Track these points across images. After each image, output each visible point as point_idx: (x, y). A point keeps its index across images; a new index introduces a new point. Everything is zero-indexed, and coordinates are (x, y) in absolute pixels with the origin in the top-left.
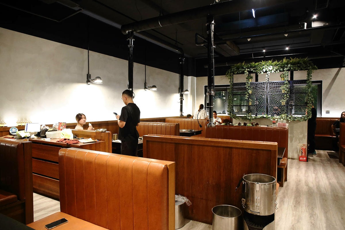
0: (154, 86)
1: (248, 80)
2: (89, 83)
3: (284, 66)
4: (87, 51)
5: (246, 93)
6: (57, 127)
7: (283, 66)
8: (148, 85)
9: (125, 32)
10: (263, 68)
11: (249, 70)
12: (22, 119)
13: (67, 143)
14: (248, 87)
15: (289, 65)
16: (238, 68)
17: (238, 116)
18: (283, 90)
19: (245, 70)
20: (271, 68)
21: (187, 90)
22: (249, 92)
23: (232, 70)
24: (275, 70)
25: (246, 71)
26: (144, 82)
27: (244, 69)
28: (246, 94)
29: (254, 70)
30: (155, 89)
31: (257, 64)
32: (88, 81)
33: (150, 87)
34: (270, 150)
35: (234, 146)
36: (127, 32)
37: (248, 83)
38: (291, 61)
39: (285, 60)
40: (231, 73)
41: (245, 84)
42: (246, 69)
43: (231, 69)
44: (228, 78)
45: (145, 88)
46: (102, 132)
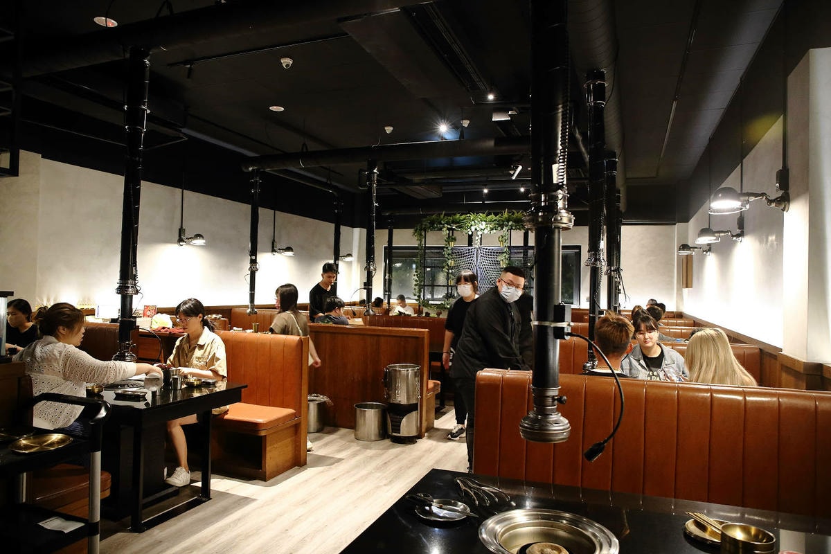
0: (289, 249)
1: (449, 244)
2: (181, 243)
3: (503, 224)
4: (181, 190)
5: (445, 264)
6: (141, 312)
7: (501, 223)
8: (278, 246)
9: (248, 168)
10: (471, 225)
11: (449, 227)
12: (84, 300)
13: (170, 333)
14: (449, 255)
15: (510, 223)
16: (432, 223)
17: (432, 304)
18: (501, 262)
19: (444, 227)
20: (483, 225)
21: (350, 255)
22: (449, 264)
23: (424, 226)
24: (489, 229)
25: (444, 229)
26: (271, 240)
27: (441, 226)
28: (444, 267)
29: (456, 227)
30: (290, 254)
31: (463, 217)
32: (180, 240)
33: (283, 249)
34: (417, 338)
35: (381, 333)
36: (251, 169)
37: (447, 248)
38: (514, 216)
39: (506, 215)
40: (421, 230)
41: (442, 248)
42: (446, 225)
43: (422, 225)
44: (416, 238)
45: (273, 251)
46: (215, 319)
